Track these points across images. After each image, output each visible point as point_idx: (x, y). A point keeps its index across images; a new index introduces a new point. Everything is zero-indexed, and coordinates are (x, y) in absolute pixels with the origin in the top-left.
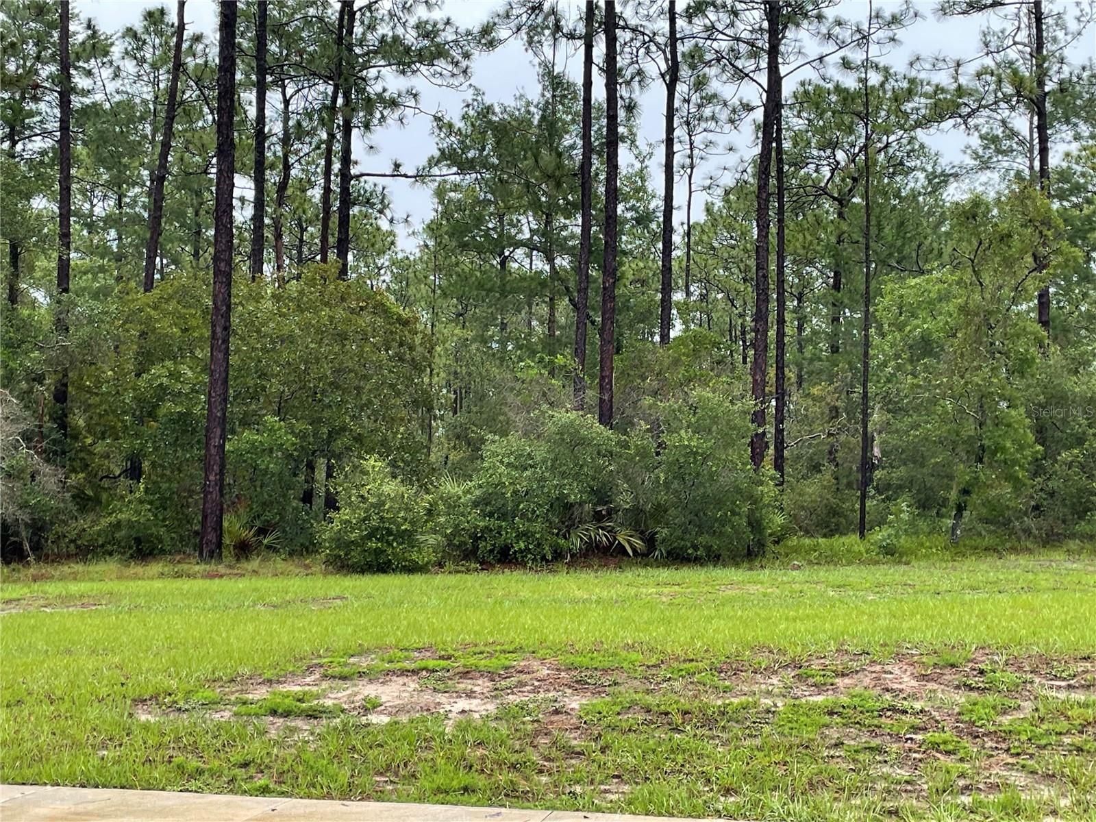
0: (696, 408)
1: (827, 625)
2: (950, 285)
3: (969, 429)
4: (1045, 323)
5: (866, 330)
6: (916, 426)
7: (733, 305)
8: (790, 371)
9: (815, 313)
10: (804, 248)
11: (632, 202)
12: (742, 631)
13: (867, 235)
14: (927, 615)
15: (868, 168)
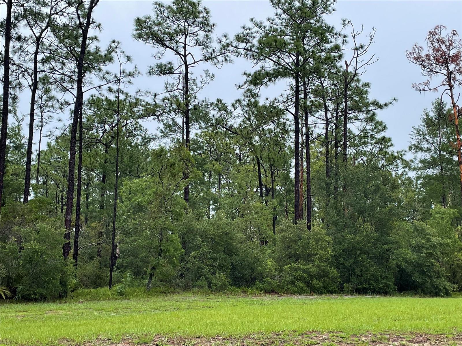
0: (39, 231)
1: (93, 328)
2: (150, 183)
3: (156, 242)
4: (187, 200)
5: (115, 200)
6: (135, 241)
7: (58, 187)
8: (82, 216)
9: (94, 192)
10: (90, 164)
11: (13, 139)
12: (54, 331)
13: (117, 160)
14: (136, 321)
15: (118, 132)
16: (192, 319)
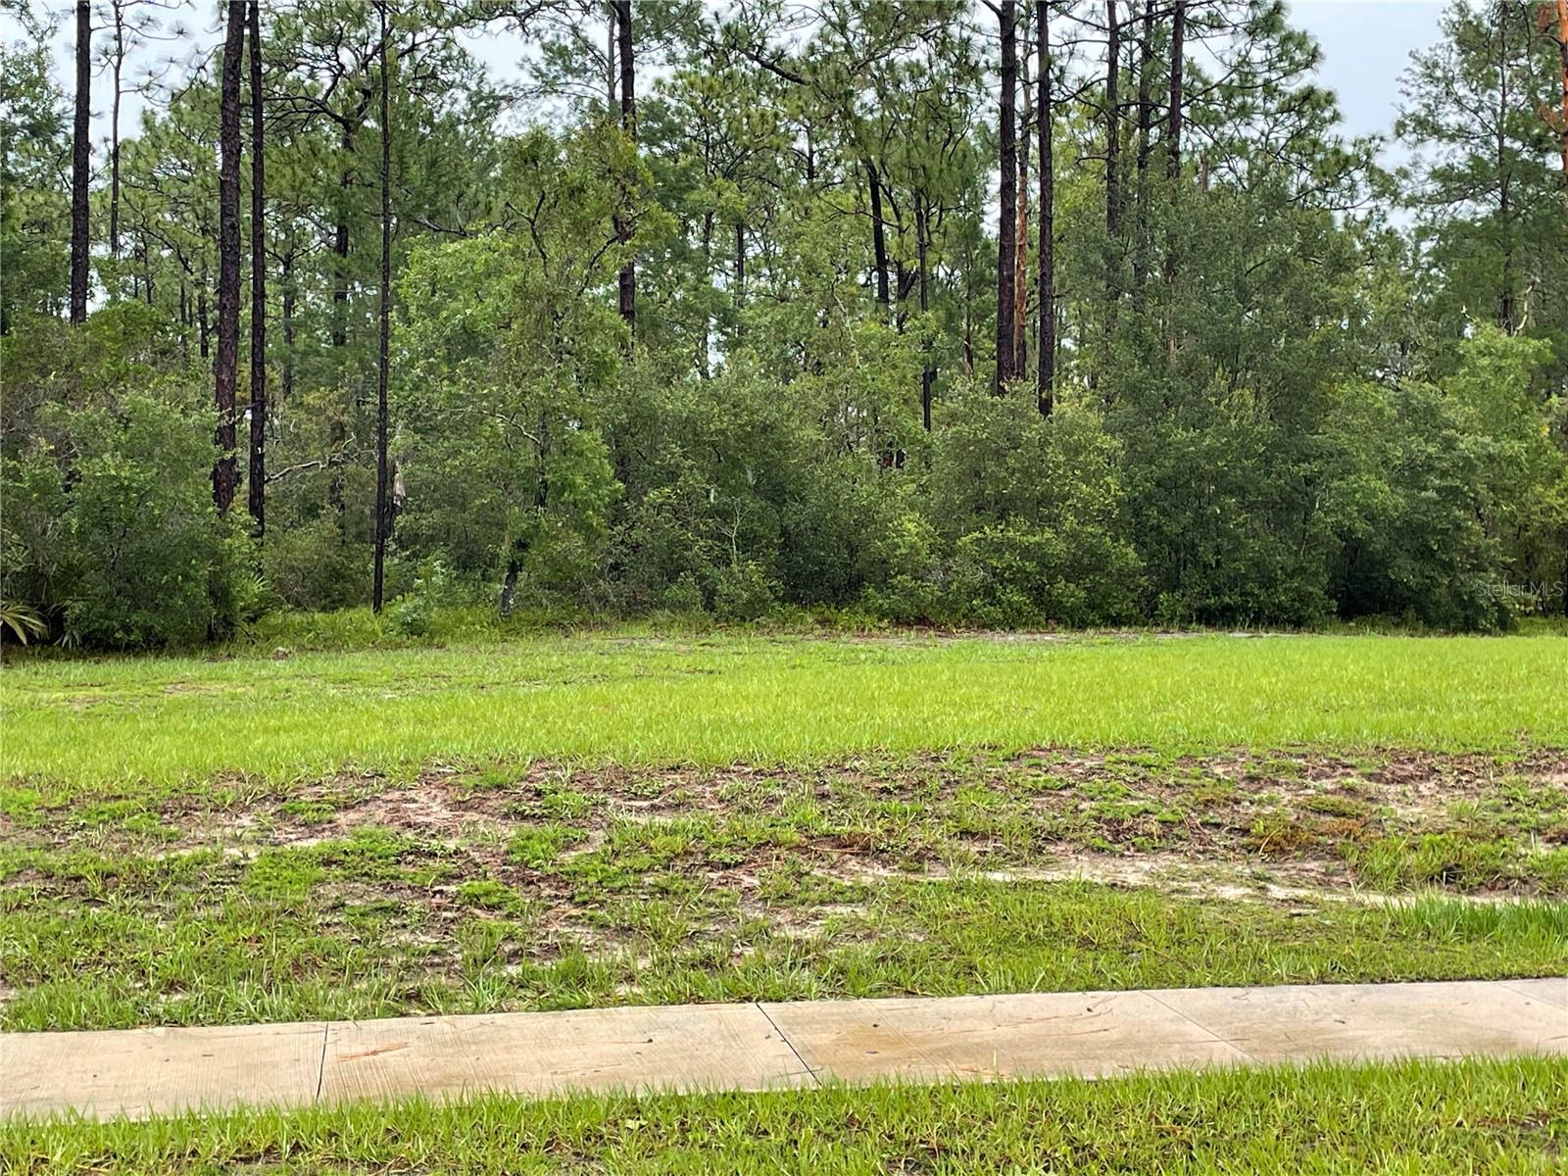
0: (129, 420)
1: (325, 738)
2: (502, 255)
3: (528, 457)
4: (628, 314)
5: (384, 313)
6: (455, 453)
7: (186, 268)
8: (274, 369)
9: (311, 285)
10: (293, 188)
11: (24, 101)
12: (197, 750)
13: (385, 176)
14: (467, 717)
15: (386, 78)
16: (651, 709)
